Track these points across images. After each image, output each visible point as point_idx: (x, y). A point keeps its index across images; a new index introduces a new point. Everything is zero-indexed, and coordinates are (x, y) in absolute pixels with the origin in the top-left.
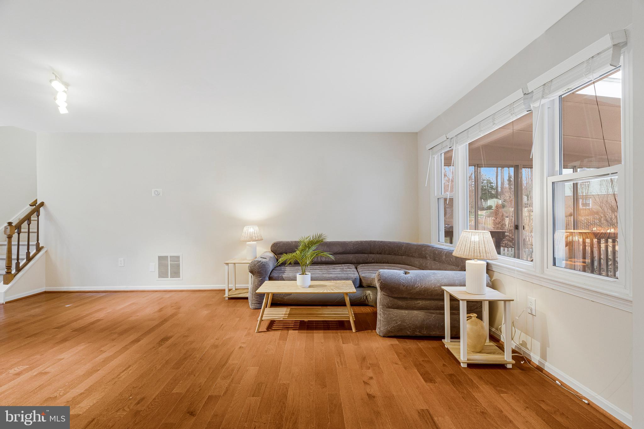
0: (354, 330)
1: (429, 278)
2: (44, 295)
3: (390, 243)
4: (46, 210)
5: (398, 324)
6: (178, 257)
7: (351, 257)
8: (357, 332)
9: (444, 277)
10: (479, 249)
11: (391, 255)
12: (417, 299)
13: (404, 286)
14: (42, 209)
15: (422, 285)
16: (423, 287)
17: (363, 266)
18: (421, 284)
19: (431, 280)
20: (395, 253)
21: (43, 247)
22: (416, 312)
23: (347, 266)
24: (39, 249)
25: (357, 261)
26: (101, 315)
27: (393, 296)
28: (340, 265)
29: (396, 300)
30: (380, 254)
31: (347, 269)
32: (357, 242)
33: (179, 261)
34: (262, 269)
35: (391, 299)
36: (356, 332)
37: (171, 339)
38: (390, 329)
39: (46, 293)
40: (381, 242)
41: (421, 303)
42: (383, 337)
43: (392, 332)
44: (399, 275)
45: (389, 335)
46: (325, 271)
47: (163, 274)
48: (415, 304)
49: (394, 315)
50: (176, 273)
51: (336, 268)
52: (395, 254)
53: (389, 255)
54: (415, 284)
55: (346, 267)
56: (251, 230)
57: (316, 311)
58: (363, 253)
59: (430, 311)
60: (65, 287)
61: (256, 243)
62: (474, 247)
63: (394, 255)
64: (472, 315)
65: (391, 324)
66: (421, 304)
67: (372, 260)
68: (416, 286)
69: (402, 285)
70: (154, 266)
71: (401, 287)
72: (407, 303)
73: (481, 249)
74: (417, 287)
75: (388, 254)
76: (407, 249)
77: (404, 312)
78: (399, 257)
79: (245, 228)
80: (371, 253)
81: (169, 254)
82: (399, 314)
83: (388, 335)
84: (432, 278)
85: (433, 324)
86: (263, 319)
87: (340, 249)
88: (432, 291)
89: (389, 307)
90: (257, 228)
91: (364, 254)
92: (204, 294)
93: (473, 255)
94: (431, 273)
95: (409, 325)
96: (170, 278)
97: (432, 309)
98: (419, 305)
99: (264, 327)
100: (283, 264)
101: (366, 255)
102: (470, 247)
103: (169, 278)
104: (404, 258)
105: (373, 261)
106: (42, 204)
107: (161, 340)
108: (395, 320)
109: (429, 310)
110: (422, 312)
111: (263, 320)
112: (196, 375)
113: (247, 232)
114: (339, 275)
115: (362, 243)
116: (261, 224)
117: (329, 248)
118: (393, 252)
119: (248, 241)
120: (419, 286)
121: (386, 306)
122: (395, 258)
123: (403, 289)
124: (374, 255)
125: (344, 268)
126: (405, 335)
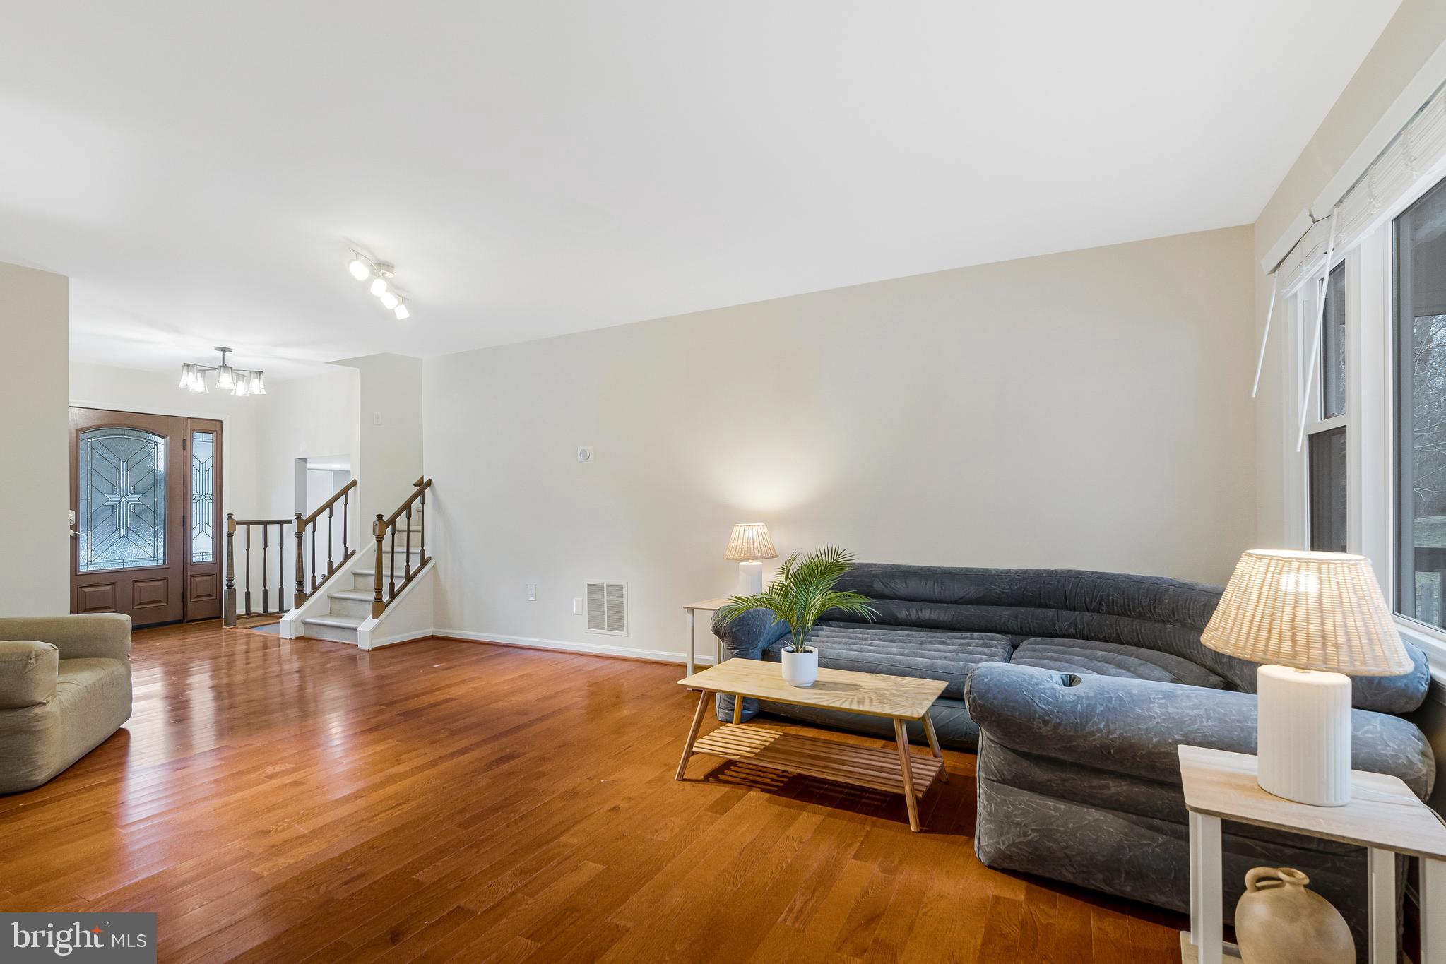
0: (913, 828)
1: (1142, 709)
2: (430, 643)
3: (1128, 579)
4: (434, 492)
5: (1030, 838)
6: (621, 588)
7: (1003, 614)
8: (922, 834)
9: (1202, 712)
10: (1293, 627)
11: (1129, 617)
12: (1099, 772)
13: (1046, 723)
14: (428, 491)
15: (1112, 726)
16: (1115, 735)
17: (1036, 643)
18: (1107, 725)
19: (1151, 717)
20: (1140, 612)
21: (430, 558)
22: (1094, 814)
23: (981, 638)
24: (424, 562)
25: (1021, 627)
26: (457, 691)
27: (1016, 747)
28: (968, 634)
29: (1025, 763)
30: (1096, 610)
31: (981, 646)
32: (1025, 572)
33: (622, 596)
34: (738, 628)
35: (1011, 756)
36: (921, 831)
37: (516, 760)
38: (1007, 848)
39: (433, 638)
40: (1102, 575)
41: (1114, 788)
42: (990, 867)
43: (1010, 858)
44: (1037, 684)
45: (1006, 865)
46: (911, 648)
47: (595, 622)
48: (1091, 787)
49: (1017, 809)
50: (617, 623)
51: (949, 641)
52: (1141, 616)
53: (1124, 615)
54: (1087, 722)
55: (980, 642)
56: (747, 533)
57: (838, 752)
58: (1041, 606)
59: (1150, 819)
60: (457, 632)
61: (761, 563)
62: (1272, 615)
63: (1137, 618)
64: (1281, 875)
65: (1008, 833)
66: (1113, 790)
67: (1070, 627)
68: (1089, 727)
69: (1040, 717)
70: (579, 603)
71: (1037, 724)
72: (1064, 780)
73: (1301, 624)
74: (1092, 733)
75: (1119, 615)
76: (1178, 602)
77: (1053, 807)
78: (1156, 625)
79: (735, 528)
80: (1066, 607)
81: (605, 581)
82: (1033, 808)
83: (1002, 866)
84: (1156, 709)
85: (1155, 867)
86: (694, 749)
87: (972, 591)
88: (1150, 754)
89: (1005, 781)
90: (763, 529)
91: (1044, 610)
92: (661, 671)
93: (1261, 645)
94: (1158, 692)
95: (1067, 851)
96: (608, 629)
97: (1159, 815)
98: (1106, 792)
99: (698, 770)
100: (824, 620)
101: (1050, 613)
102: (1253, 616)
103: (605, 631)
104: (1169, 630)
105: (1072, 630)
106: (429, 483)
107: (496, 760)
108: (1018, 824)
109: (1147, 816)
110: (1119, 817)
111: (694, 753)
112: (481, 852)
113: (741, 536)
114: (939, 662)
115: (1038, 576)
116: (771, 520)
117: (939, 584)
118: (1134, 607)
119: (744, 560)
120: (1099, 730)
121: (995, 776)
122: (1141, 629)
123: (1044, 730)
124: (1077, 613)
125: (974, 644)
126: (1056, 877)
